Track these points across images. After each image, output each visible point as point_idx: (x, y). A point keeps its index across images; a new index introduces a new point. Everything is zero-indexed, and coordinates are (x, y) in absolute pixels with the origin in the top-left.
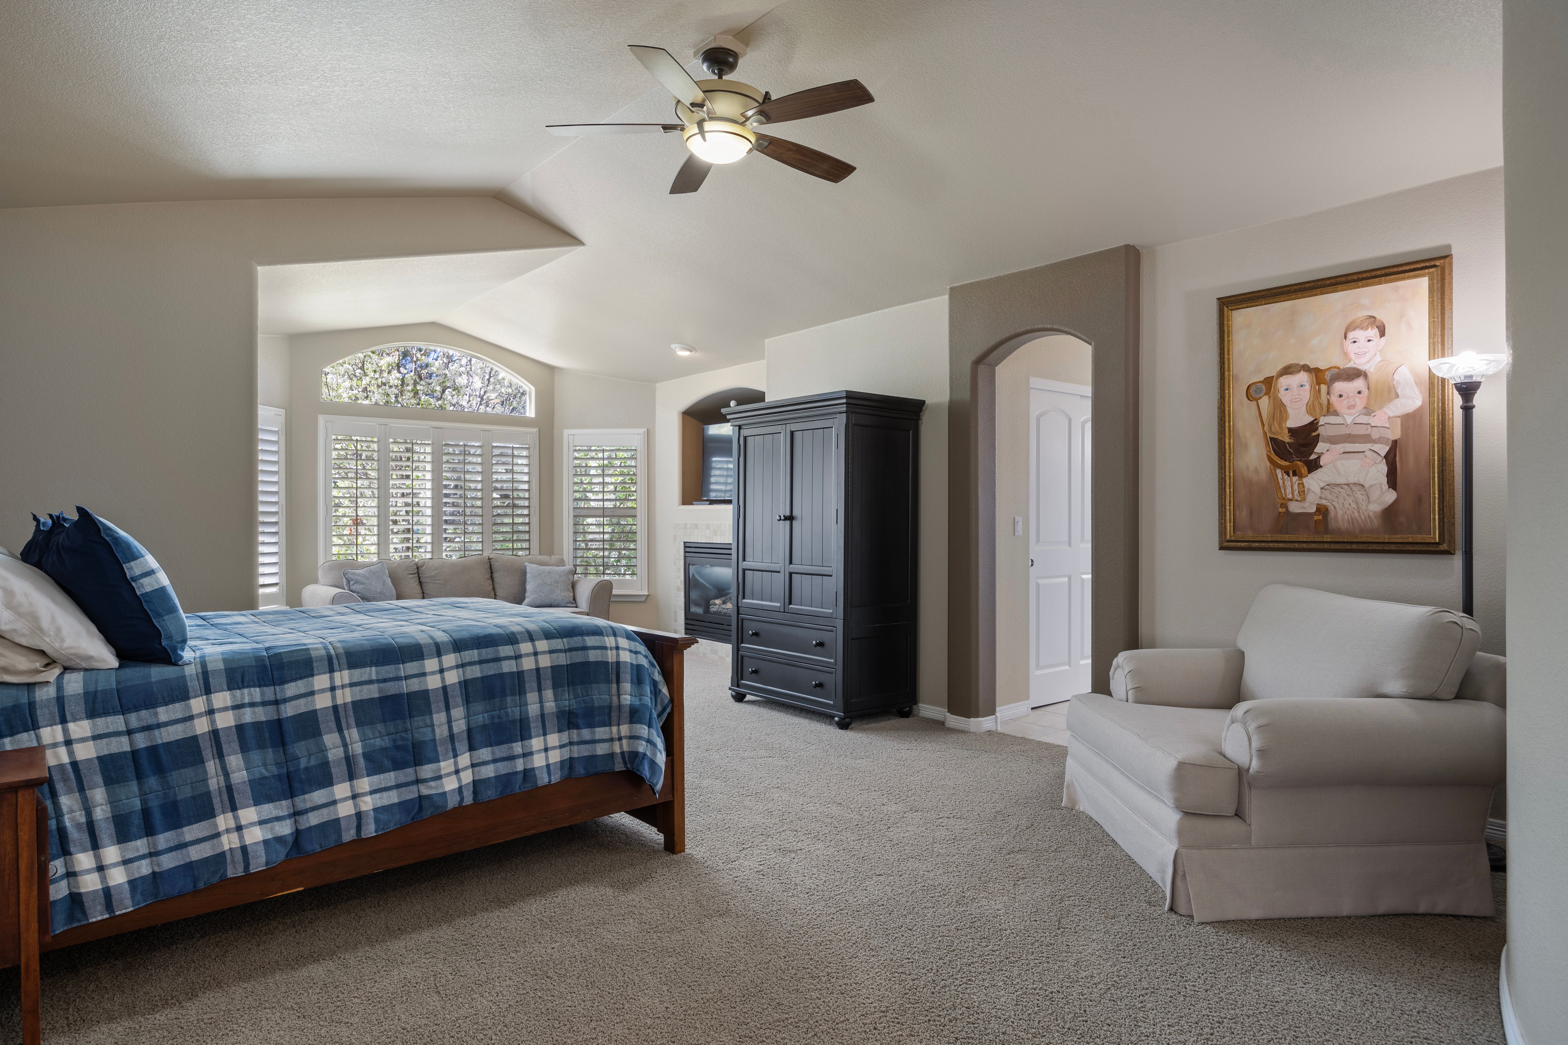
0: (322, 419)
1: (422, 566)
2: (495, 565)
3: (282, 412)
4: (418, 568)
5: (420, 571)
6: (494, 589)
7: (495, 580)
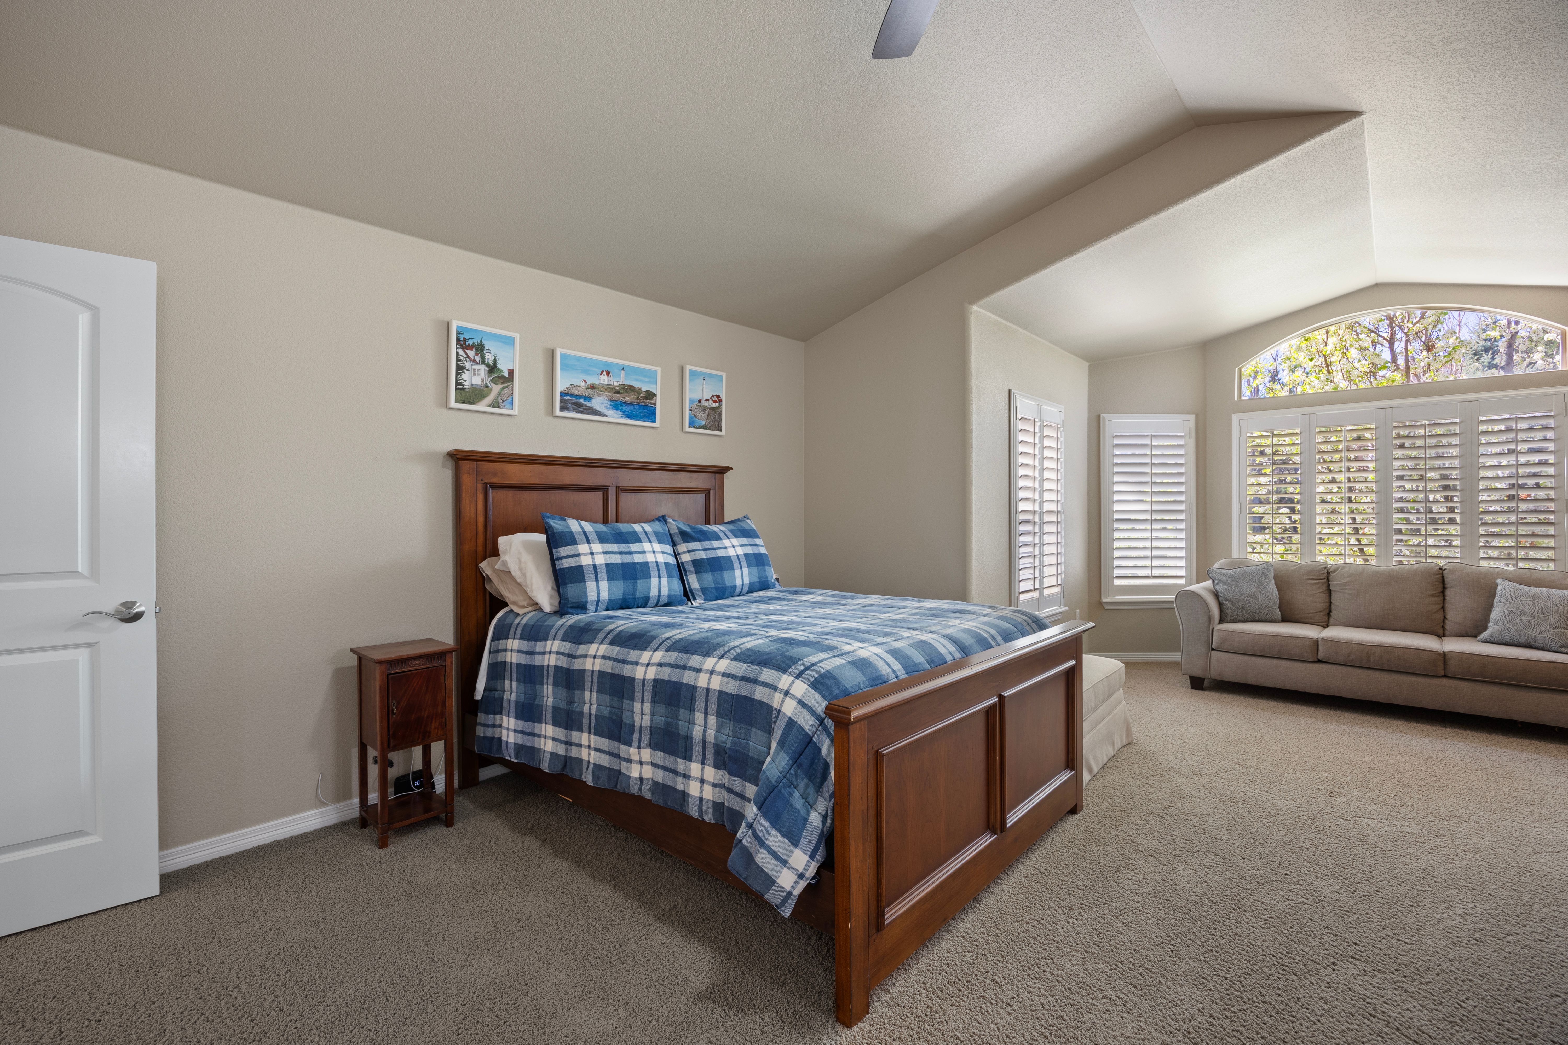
0: (1235, 418)
1: (1335, 571)
2: (1449, 578)
3: (1192, 418)
4: (1328, 573)
5: (1330, 577)
6: (1443, 608)
7: (1448, 598)
